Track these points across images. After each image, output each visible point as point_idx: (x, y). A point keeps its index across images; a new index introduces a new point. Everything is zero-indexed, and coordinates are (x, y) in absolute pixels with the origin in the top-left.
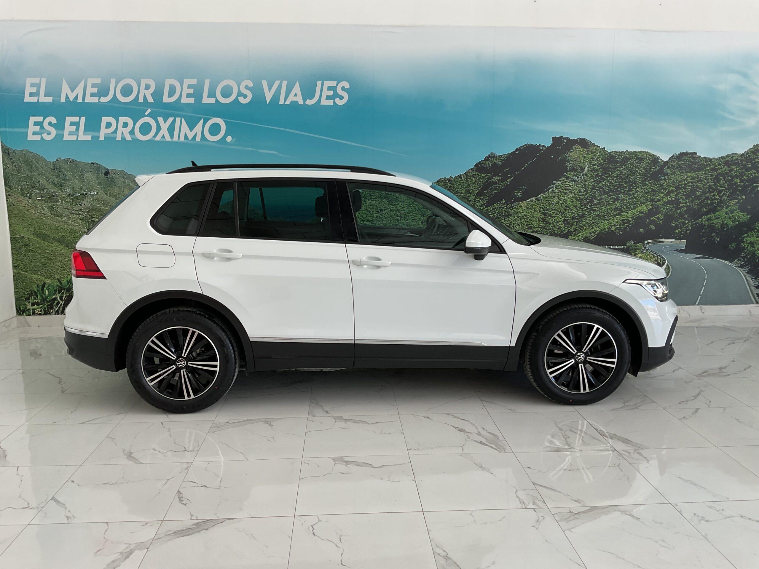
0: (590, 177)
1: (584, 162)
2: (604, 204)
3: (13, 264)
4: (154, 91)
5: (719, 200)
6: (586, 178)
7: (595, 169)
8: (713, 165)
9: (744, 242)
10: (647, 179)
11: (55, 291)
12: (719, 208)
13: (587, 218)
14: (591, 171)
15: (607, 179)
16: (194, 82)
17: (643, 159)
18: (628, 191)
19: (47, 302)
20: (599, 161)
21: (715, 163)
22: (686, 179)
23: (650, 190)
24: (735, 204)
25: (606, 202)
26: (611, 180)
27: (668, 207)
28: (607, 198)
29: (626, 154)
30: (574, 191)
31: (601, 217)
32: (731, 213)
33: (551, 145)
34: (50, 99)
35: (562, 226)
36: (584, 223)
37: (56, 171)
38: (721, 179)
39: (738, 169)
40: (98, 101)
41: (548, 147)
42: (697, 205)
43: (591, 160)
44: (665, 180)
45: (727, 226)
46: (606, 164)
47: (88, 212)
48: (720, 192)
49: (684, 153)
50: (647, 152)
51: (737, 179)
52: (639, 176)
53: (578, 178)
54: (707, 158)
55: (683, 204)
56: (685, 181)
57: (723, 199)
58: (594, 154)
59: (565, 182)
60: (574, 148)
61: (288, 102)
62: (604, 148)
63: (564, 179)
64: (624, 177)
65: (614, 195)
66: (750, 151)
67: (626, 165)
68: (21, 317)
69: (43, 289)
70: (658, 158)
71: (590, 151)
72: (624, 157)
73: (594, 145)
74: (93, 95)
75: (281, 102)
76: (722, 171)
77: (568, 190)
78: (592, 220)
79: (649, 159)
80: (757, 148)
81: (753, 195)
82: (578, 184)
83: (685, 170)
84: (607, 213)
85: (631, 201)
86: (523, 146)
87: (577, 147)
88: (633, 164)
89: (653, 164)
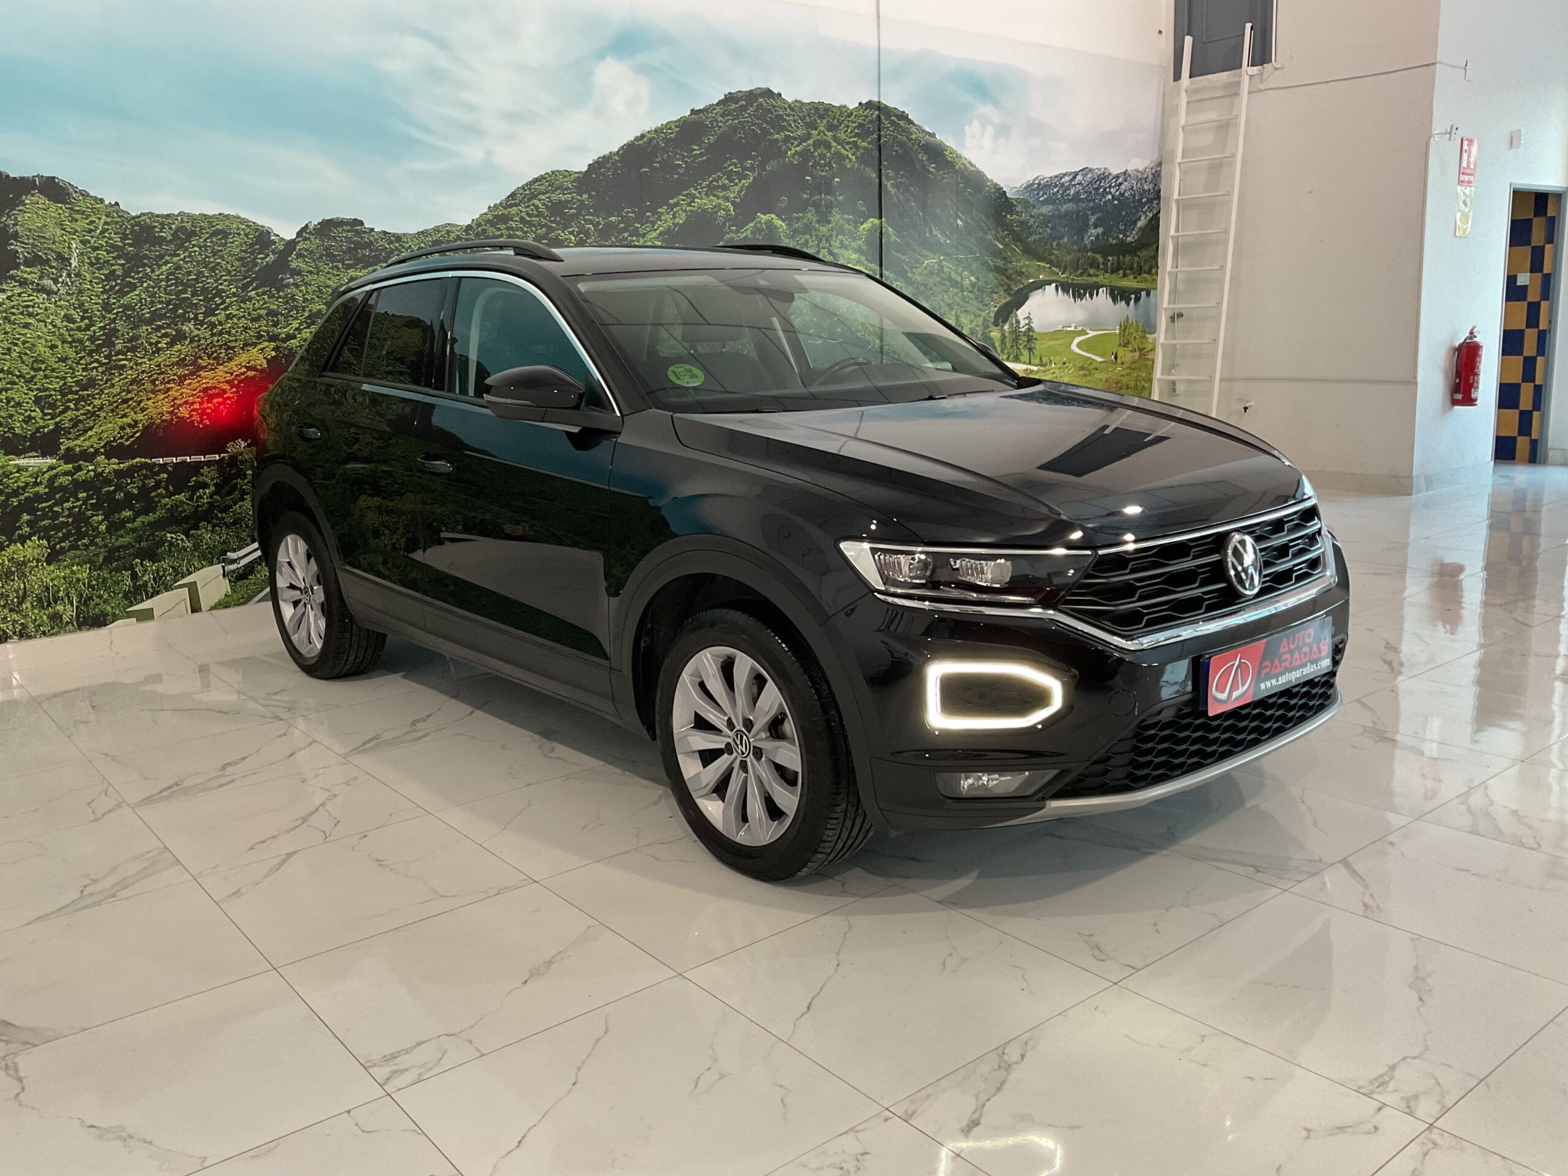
0: (91, 281)
1: (65, 241)
2: (145, 349)
6: (80, 284)
7: (100, 259)
8: (406, 249)
10: (250, 284)
13: (105, 388)
14: (91, 264)
15: (142, 286)
17: (230, 234)
18: (206, 314)
20: (110, 239)
21: (410, 245)
23: (263, 312)
25: (151, 344)
26: (154, 288)
28: (148, 334)
29: (182, 221)
30: (51, 317)
31: (143, 384)
35: (33, 414)
36: (96, 402)
43: (84, 236)
44: (297, 286)
46: (128, 244)
49: (330, 220)
50: (238, 217)
52: (228, 277)
53: (56, 284)
54: (390, 233)
58: (93, 218)
59: (19, 295)
60: (27, 202)
62: (117, 204)
63: (14, 286)
64: (188, 280)
65: (169, 326)
66: (483, 220)
67: (186, 249)
70: (270, 233)
71: (78, 212)
72: (178, 229)
73: (85, 194)
77: (30, 315)
78: (119, 394)
79: (246, 235)
80: (496, 213)
82: (60, 300)
83: (342, 261)
84: (159, 374)
85: (218, 341)
87: (35, 201)
88: (206, 246)
89: (257, 247)
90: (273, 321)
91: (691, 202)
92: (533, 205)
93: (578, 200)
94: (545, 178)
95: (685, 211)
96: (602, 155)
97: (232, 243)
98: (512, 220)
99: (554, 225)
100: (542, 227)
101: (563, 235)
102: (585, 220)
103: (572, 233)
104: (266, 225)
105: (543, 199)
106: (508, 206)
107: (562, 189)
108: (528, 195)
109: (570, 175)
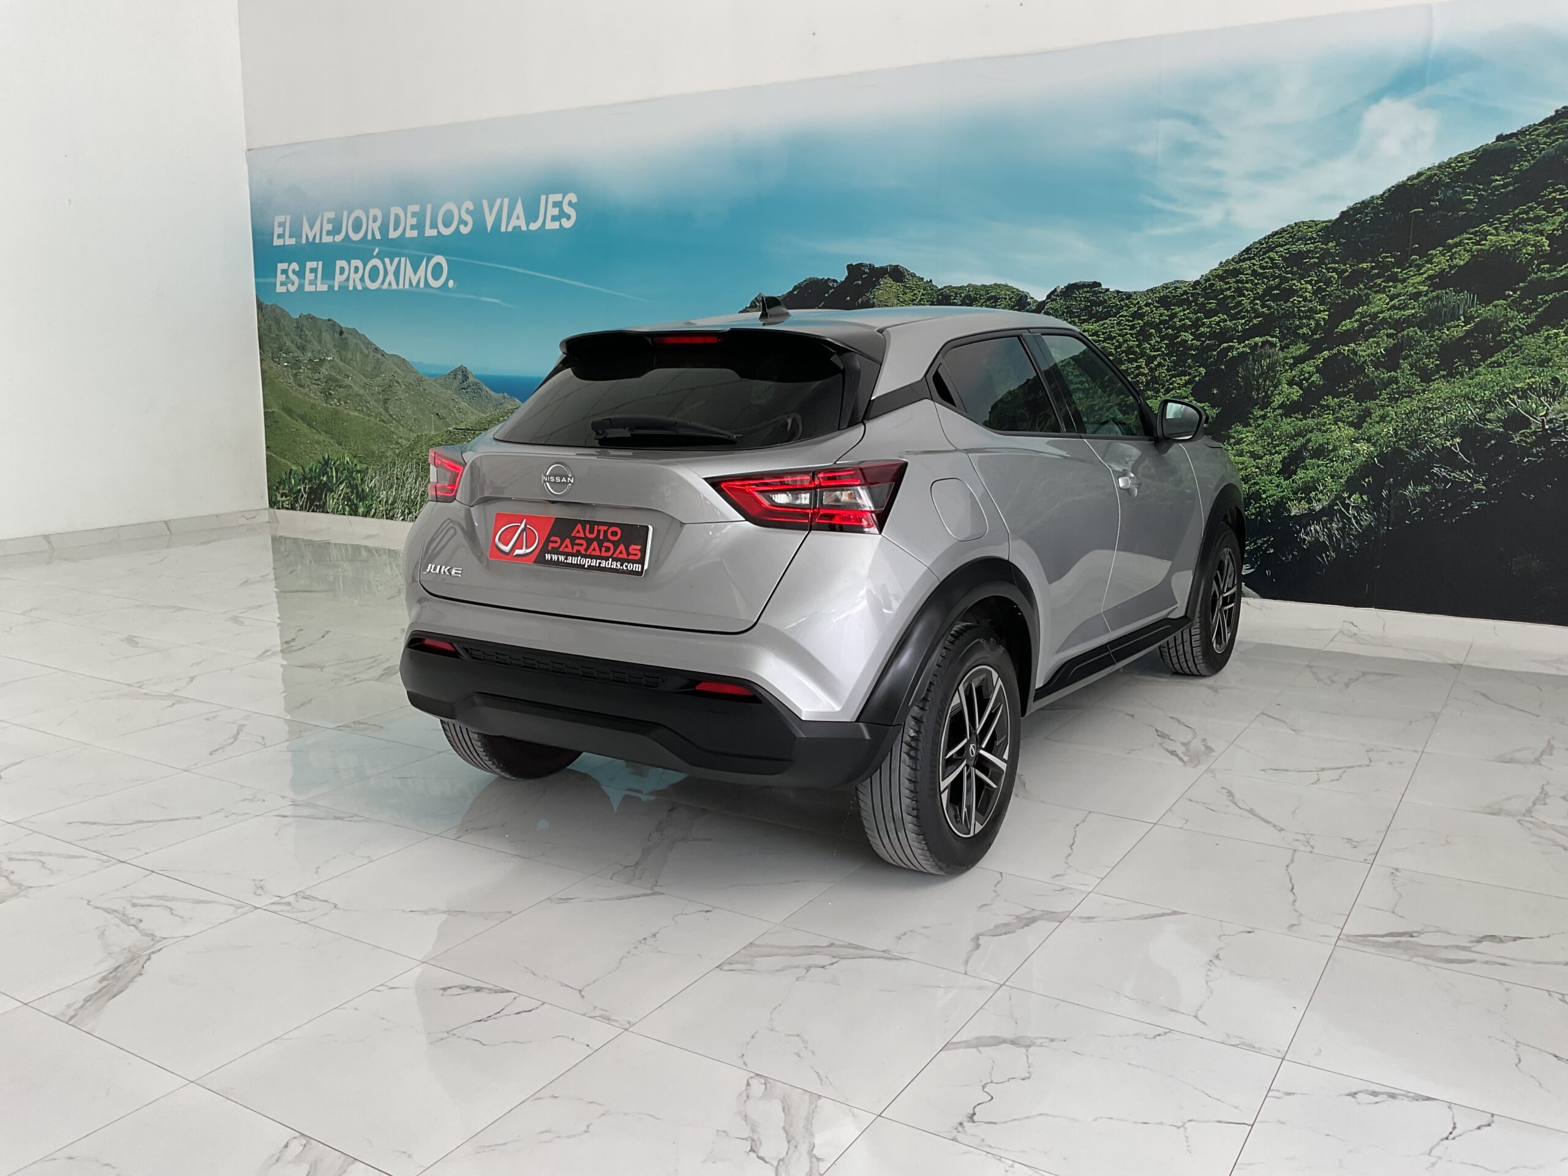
3: (266, 444)
4: (382, 223)
5: (1150, 376)
8: (1135, 305)
11: (300, 480)
12: (1149, 393)
16: (415, 208)
17: (999, 298)
19: (294, 494)
21: (1139, 302)
24: (1185, 385)
29: (969, 291)
33: (846, 279)
34: (292, 242)
37: (299, 330)
38: (1151, 335)
39: (1188, 313)
40: (332, 241)
41: (842, 282)
47: (326, 382)
48: (1150, 360)
50: (1007, 286)
51: (1186, 334)
54: (1122, 292)
55: (1076, 384)
57: (1157, 373)
58: (915, 292)
60: (882, 282)
61: (510, 229)
62: (931, 281)
66: (1212, 276)
68: (272, 510)
69: (290, 478)
70: (1026, 296)
71: (908, 287)
72: (966, 296)
73: (913, 275)
74: (329, 233)
75: (503, 229)
76: (1154, 318)
79: (1010, 299)
80: (1227, 268)
81: (1223, 367)
83: (1079, 317)
86: (805, 281)
87: (886, 281)
89: (1018, 307)
91: (1481, 240)
92: (1269, 257)
93: (1322, 249)
94: (1288, 230)
95: (1471, 250)
96: (1360, 200)
98: (1243, 274)
99: (1290, 275)
100: (1275, 278)
101: (1297, 285)
102: (1328, 269)
103: (1307, 282)
104: (1025, 291)
105: (1281, 251)
106: (1241, 261)
107: (1305, 240)
108: (1265, 248)
109: (1316, 225)
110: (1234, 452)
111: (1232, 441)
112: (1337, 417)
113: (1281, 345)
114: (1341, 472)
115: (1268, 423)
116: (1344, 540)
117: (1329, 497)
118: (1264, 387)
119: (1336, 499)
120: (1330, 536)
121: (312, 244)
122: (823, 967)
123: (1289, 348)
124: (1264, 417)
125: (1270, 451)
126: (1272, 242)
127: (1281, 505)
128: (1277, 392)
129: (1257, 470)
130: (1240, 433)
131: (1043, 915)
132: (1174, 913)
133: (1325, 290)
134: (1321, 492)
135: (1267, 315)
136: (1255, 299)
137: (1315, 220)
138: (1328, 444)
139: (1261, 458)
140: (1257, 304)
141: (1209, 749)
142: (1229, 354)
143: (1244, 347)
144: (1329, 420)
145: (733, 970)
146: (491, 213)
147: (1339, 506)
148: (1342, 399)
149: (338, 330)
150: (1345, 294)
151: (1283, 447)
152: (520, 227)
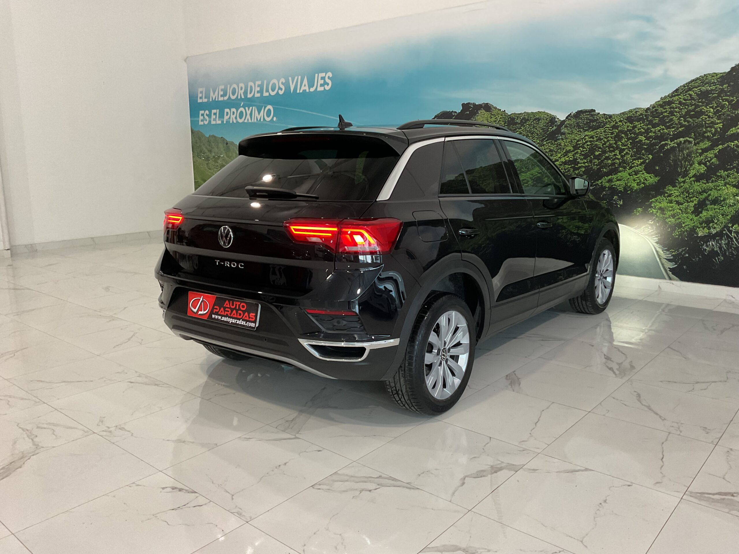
4: (244, 91)
5: (621, 160)
8: (614, 122)
9: (652, 207)
10: (544, 139)
12: (621, 169)
17: (541, 119)
20: (500, 124)
21: (616, 120)
22: (583, 138)
23: (548, 150)
24: (641, 165)
27: (566, 167)
29: (525, 116)
32: (636, 174)
33: (461, 111)
34: (205, 100)
37: (209, 142)
38: (622, 137)
39: (643, 125)
40: (223, 100)
41: (459, 113)
42: (597, 165)
44: (562, 139)
45: (631, 189)
46: (506, 125)
48: (621, 151)
49: (581, 111)
50: (544, 112)
51: (642, 137)
52: (537, 137)
54: (607, 115)
55: (581, 164)
56: (582, 141)
57: (625, 158)
58: (497, 117)
60: (479, 112)
61: (301, 91)
62: (505, 111)
66: (657, 105)
67: (524, 126)
70: (555, 118)
71: (493, 115)
72: (523, 119)
73: (495, 108)
74: (222, 96)
75: (298, 92)
76: (624, 128)
79: (546, 119)
80: (665, 100)
81: (662, 155)
83: (583, 128)
86: (440, 113)
87: (482, 112)
88: (531, 125)
89: (550, 124)
90: (551, 154)
92: (689, 94)
93: (720, 89)
94: (700, 79)
97: (541, 123)
98: (674, 103)
99: (701, 104)
100: (692, 105)
101: (705, 109)
102: (723, 100)
103: (710, 107)
104: (555, 115)
105: (696, 91)
106: (672, 96)
107: (710, 83)
108: (687, 89)
109: (717, 75)
110: (667, 201)
111: (666, 195)
112: (726, 182)
113: (694, 142)
114: (728, 212)
115: (686, 185)
116: (728, 250)
117: (720, 226)
118: (685, 165)
119: (725, 227)
120: (720, 248)
121: (214, 101)
122: (370, 491)
123: (699, 144)
124: (684, 182)
125: (687, 201)
126: (691, 85)
127: (693, 230)
128: (692, 168)
129: (680, 211)
130: (671, 190)
131: (507, 466)
132: (586, 470)
133: (721, 111)
134: (716, 223)
135: (687, 126)
136: (680, 117)
137: (716, 72)
138: (720, 197)
139: (682, 204)
140: (682, 120)
141: (632, 367)
142: (666, 147)
143: (674, 144)
144: (721, 183)
145: (319, 489)
146: (292, 84)
147: (726, 231)
148: (729, 172)
149: (226, 142)
150: (732, 113)
151: (695, 198)
152: (306, 90)
